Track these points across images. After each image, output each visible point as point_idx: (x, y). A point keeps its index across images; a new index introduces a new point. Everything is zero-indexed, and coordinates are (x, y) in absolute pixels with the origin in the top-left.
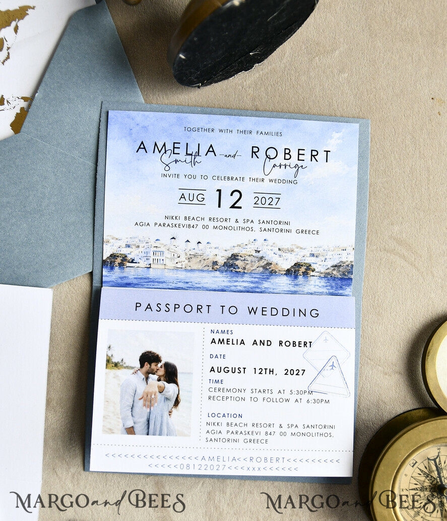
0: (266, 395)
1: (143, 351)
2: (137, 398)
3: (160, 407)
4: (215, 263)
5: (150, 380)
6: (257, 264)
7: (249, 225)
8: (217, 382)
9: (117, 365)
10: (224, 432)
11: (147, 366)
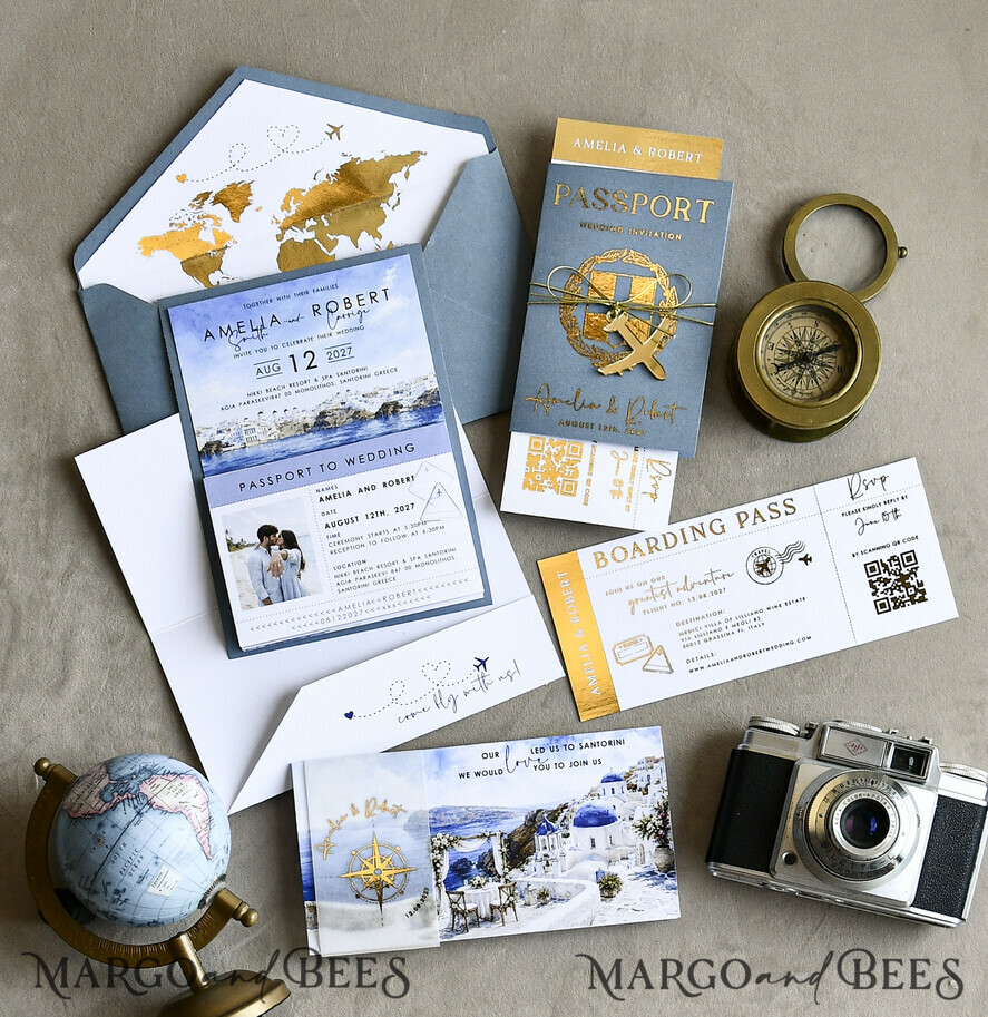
0: (383, 536)
1: (259, 526)
2: (265, 571)
3: (288, 573)
4: (306, 425)
5: (272, 552)
6: (346, 416)
7: (329, 380)
8: (334, 536)
9: (238, 546)
10: (353, 580)
11: (266, 539)
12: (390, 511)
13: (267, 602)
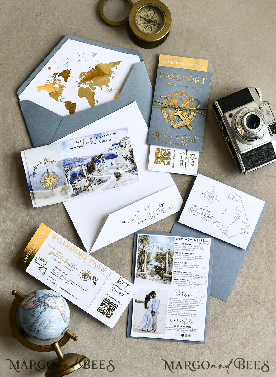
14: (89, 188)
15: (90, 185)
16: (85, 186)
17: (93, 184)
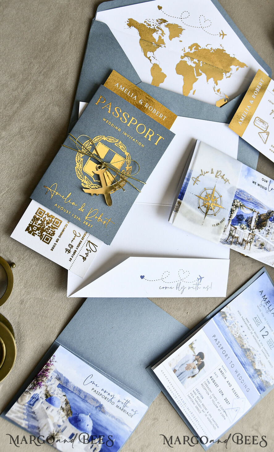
0: (214, 400)
1: (202, 352)
2: (186, 363)
3: (189, 373)
4: (243, 346)
5: (195, 362)
6: (251, 358)
7: (261, 345)
8: (208, 382)
9: (192, 347)
10: (194, 398)
11: (198, 357)
12: (224, 397)
13: (175, 371)
14: (246, 246)
15: (250, 242)
16: (244, 240)
17: (253, 244)
